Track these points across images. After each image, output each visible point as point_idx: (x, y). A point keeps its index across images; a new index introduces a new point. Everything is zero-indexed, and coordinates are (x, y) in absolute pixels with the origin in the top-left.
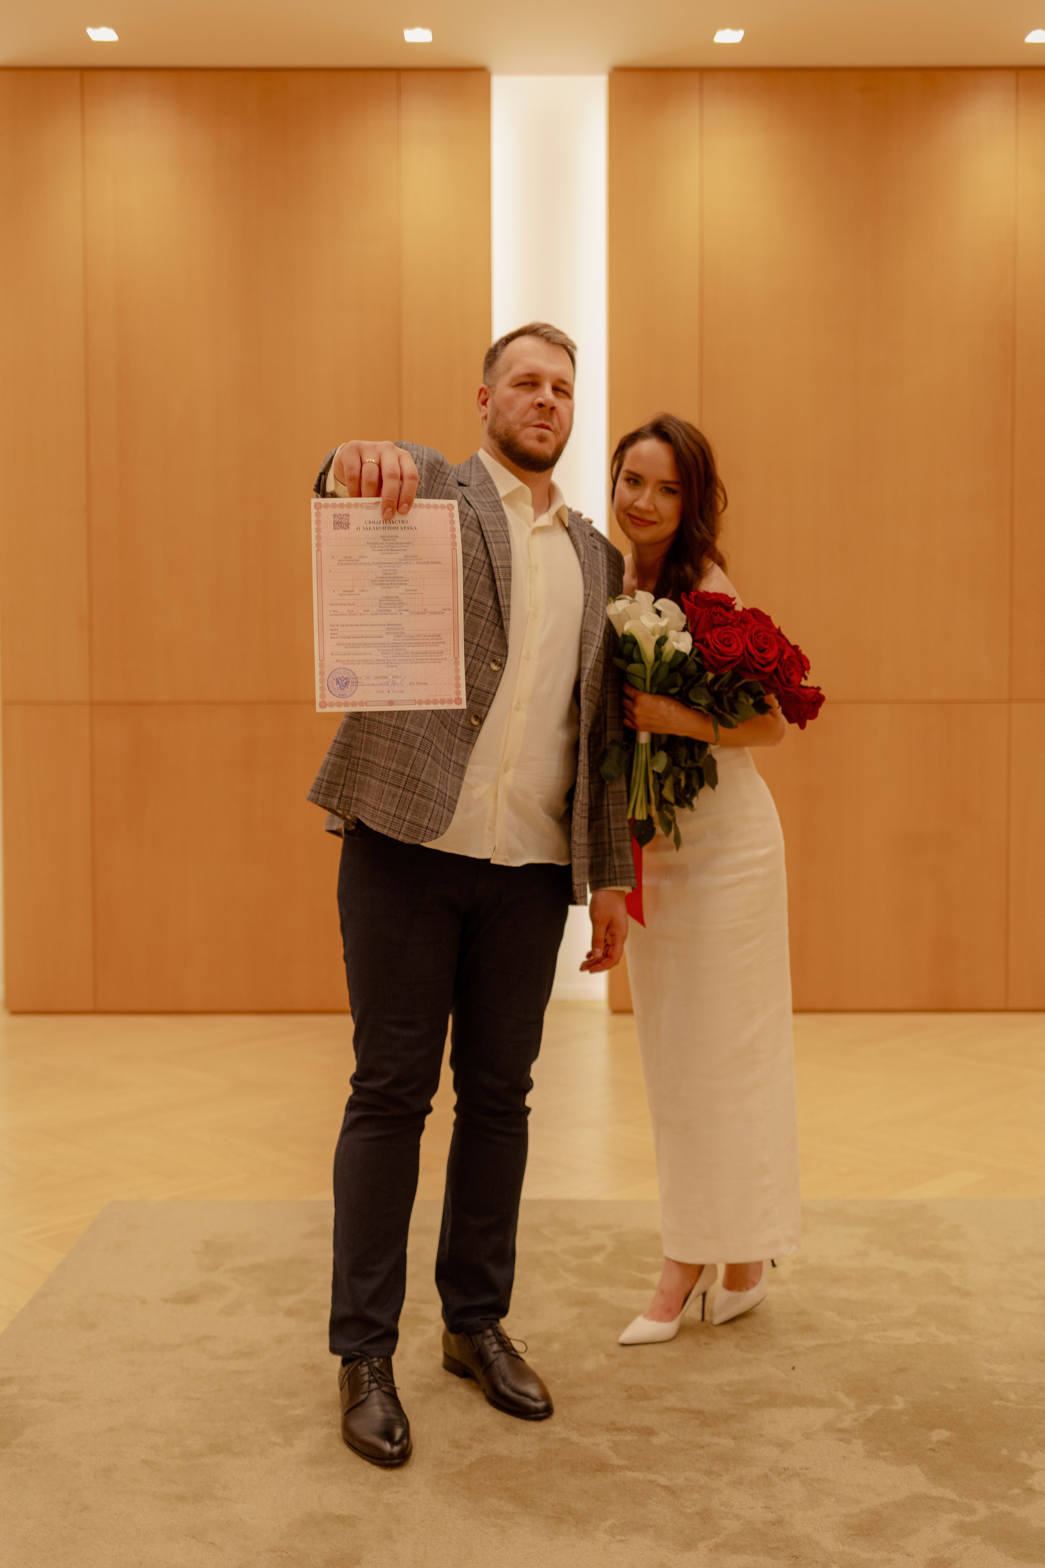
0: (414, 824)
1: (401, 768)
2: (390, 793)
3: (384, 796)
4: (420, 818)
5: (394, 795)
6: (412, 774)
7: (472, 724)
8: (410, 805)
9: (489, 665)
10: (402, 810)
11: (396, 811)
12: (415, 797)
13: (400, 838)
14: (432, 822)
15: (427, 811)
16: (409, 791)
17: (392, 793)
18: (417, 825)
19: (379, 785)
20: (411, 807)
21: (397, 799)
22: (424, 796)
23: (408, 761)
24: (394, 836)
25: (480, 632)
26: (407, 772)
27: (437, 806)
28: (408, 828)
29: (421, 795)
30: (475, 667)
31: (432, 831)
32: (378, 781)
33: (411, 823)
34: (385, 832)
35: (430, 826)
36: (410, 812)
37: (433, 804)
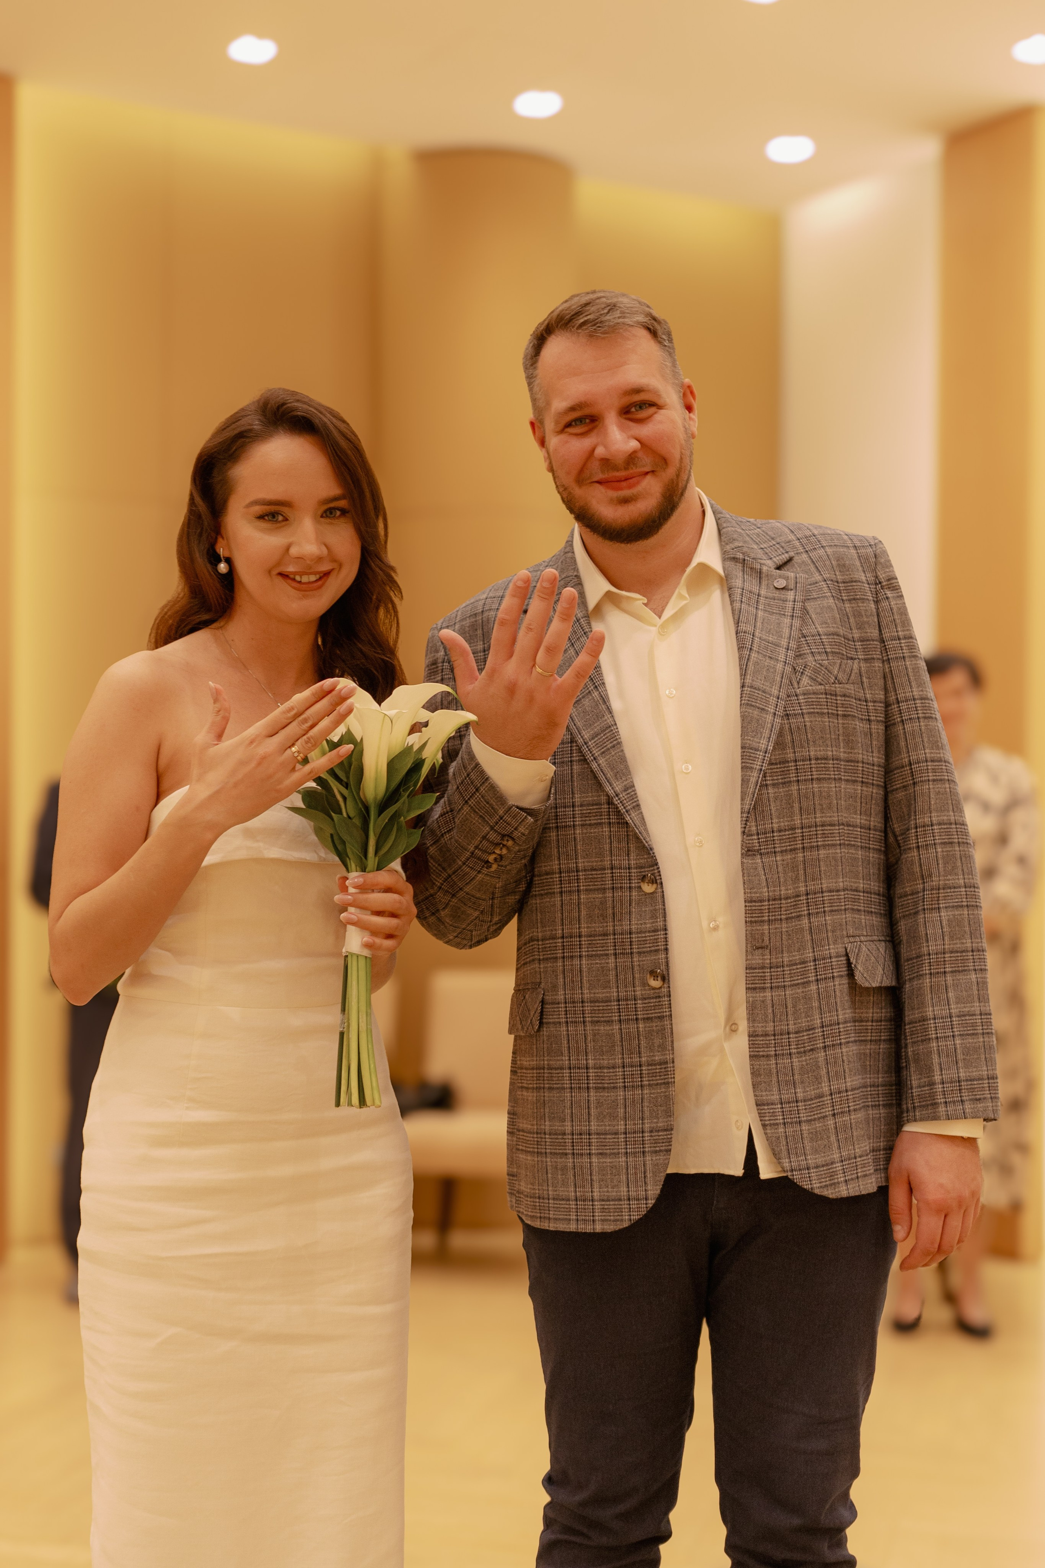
0: (608, 1200)
1: (557, 1126)
2: (556, 1168)
3: (550, 1175)
4: (613, 1188)
5: (564, 1169)
6: (577, 1129)
7: (654, 988)
8: (591, 1175)
9: (640, 887)
10: (584, 1187)
11: (576, 1192)
12: (594, 1159)
13: (599, 1228)
14: (632, 1188)
16: (582, 1154)
17: (559, 1166)
18: (613, 1200)
19: (538, 1161)
20: (594, 1178)
21: (571, 1174)
22: (606, 1154)
23: (563, 1112)
24: (589, 1229)
25: (607, 847)
26: (568, 1129)
27: (631, 1159)
28: (603, 1210)
29: (601, 1154)
30: (621, 902)
31: (638, 1200)
32: (536, 1155)
33: (604, 1200)
34: (572, 1227)
35: (633, 1194)
36: (596, 1185)
37: (624, 1159)
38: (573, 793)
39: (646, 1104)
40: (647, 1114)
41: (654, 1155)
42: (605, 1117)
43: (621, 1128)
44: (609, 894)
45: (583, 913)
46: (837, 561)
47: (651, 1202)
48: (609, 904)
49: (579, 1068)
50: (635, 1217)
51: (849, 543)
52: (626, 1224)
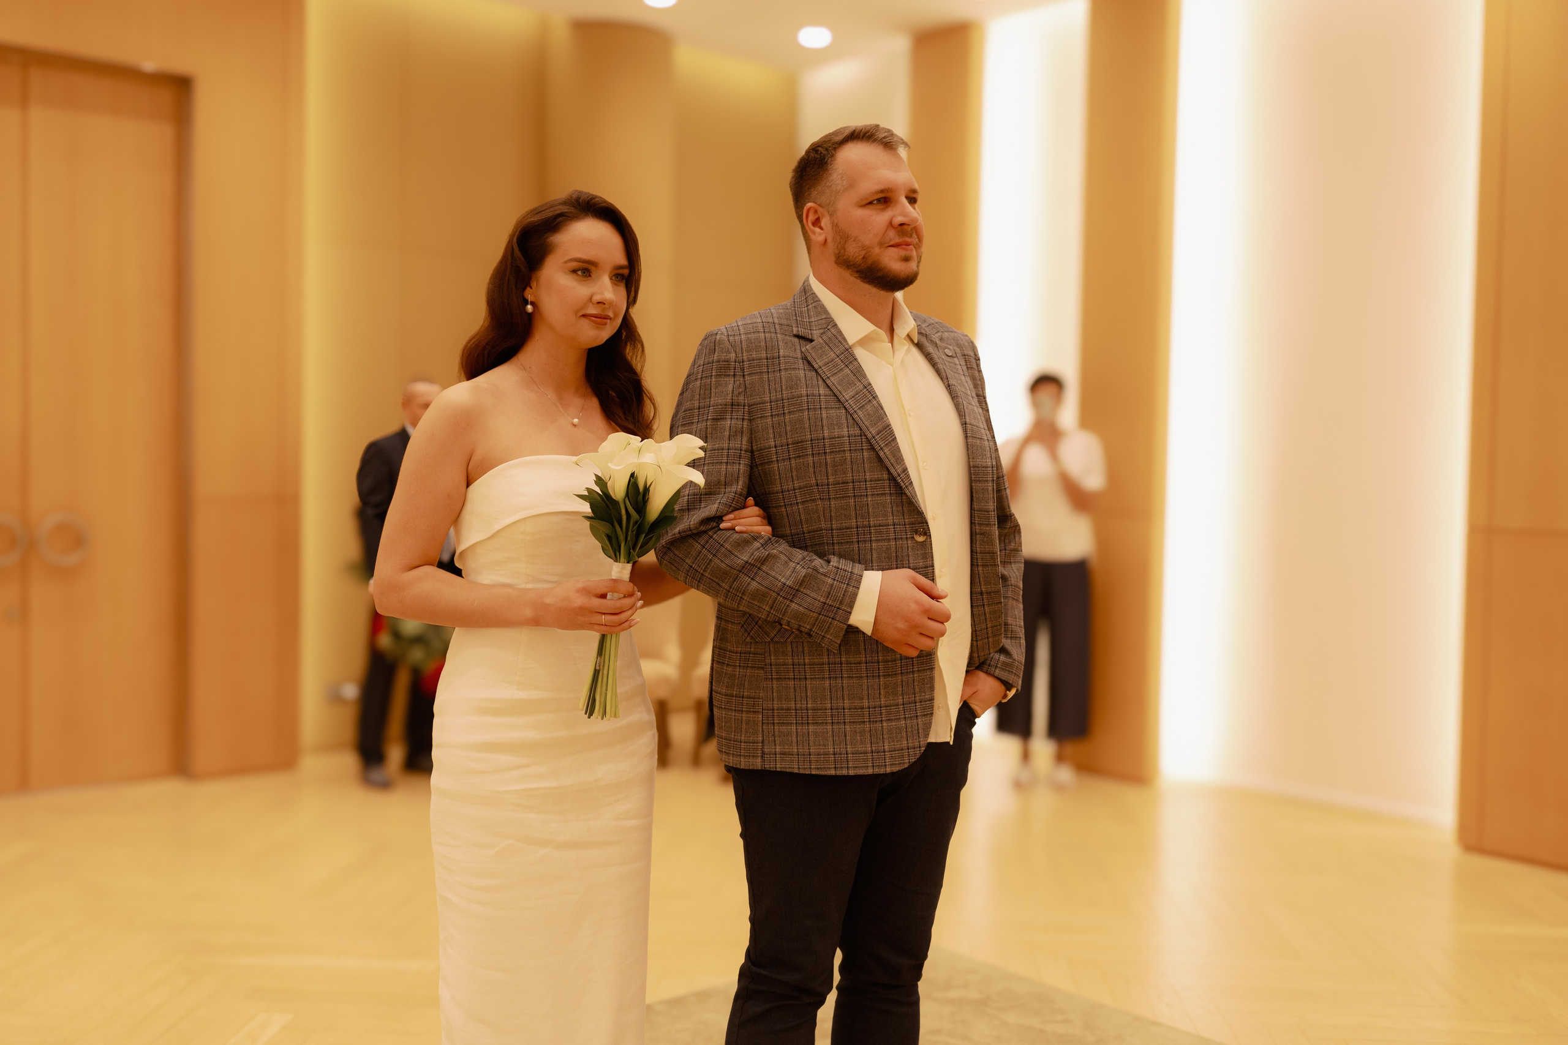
0: (895, 750)
1: (859, 704)
2: (855, 732)
4: (897, 742)
5: (864, 733)
8: (882, 735)
9: (913, 538)
10: (877, 743)
11: (872, 747)
12: (885, 724)
13: (888, 770)
14: (910, 741)
15: (901, 732)
17: (858, 730)
18: (898, 750)
19: (837, 728)
20: (885, 736)
22: (892, 719)
25: (890, 510)
26: (866, 704)
27: (908, 722)
28: (891, 758)
29: (889, 720)
30: (902, 548)
31: (914, 748)
33: (891, 751)
34: (870, 771)
35: (911, 745)
36: (886, 741)
37: (904, 722)
39: (916, 683)
40: (917, 690)
41: (925, 719)
42: (889, 695)
43: (900, 701)
45: (875, 556)
47: (923, 749)
49: (873, 663)
50: (912, 759)
52: (906, 766)
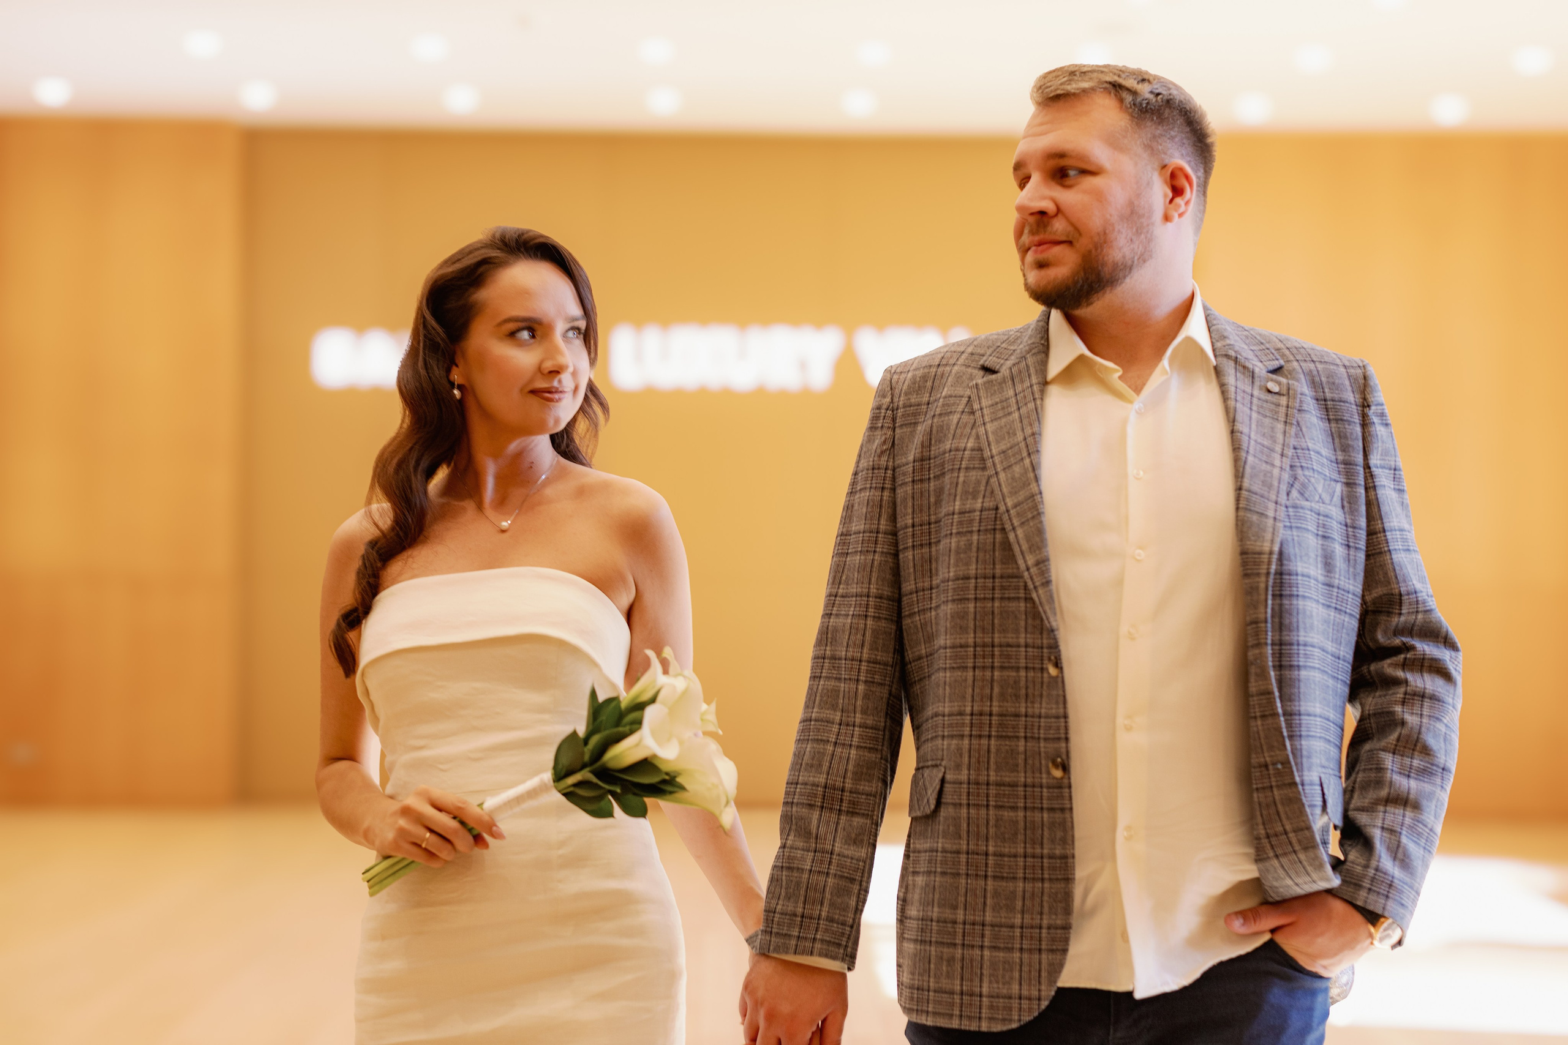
0: (998, 997)
1: (948, 914)
2: (942, 958)
3: (934, 966)
4: (1004, 984)
5: (951, 960)
6: (970, 918)
7: (1054, 778)
8: (981, 968)
9: (1048, 669)
10: (971, 981)
12: (986, 953)
13: (984, 1027)
14: (1025, 987)
15: (1012, 971)
16: (972, 946)
17: (945, 956)
18: (1002, 997)
19: (921, 950)
20: (985, 972)
21: (958, 966)
22: (999, 948)
23: (956, 899)
24: (973, 1027)
25: (1023, 623)
26: (960, 917)
27: (1026, 956)
28: (991, 1007)
29: (994, 947)
30: (1034, 682)
31: (1029, 999)
32: (919, 944)
33: (992, 997)
34: (955, 1024)
35: (1025, 993)
36: (986, 980)
37: (1018, 955)
38: (994, 564)
39: (1046, 898)
40: (1046, 909)
41: (1050, 953)
42: (1001, 908)
43: (1018, 921)
44: (1023, 673)
45: (996, 690)
46: (1327, 378)
47: (1045, 1004)
48: (1023, 683)
49: (977, 854)
50: (1027, 1018)
51: (1338, 362)
52: (1014, 1026)
